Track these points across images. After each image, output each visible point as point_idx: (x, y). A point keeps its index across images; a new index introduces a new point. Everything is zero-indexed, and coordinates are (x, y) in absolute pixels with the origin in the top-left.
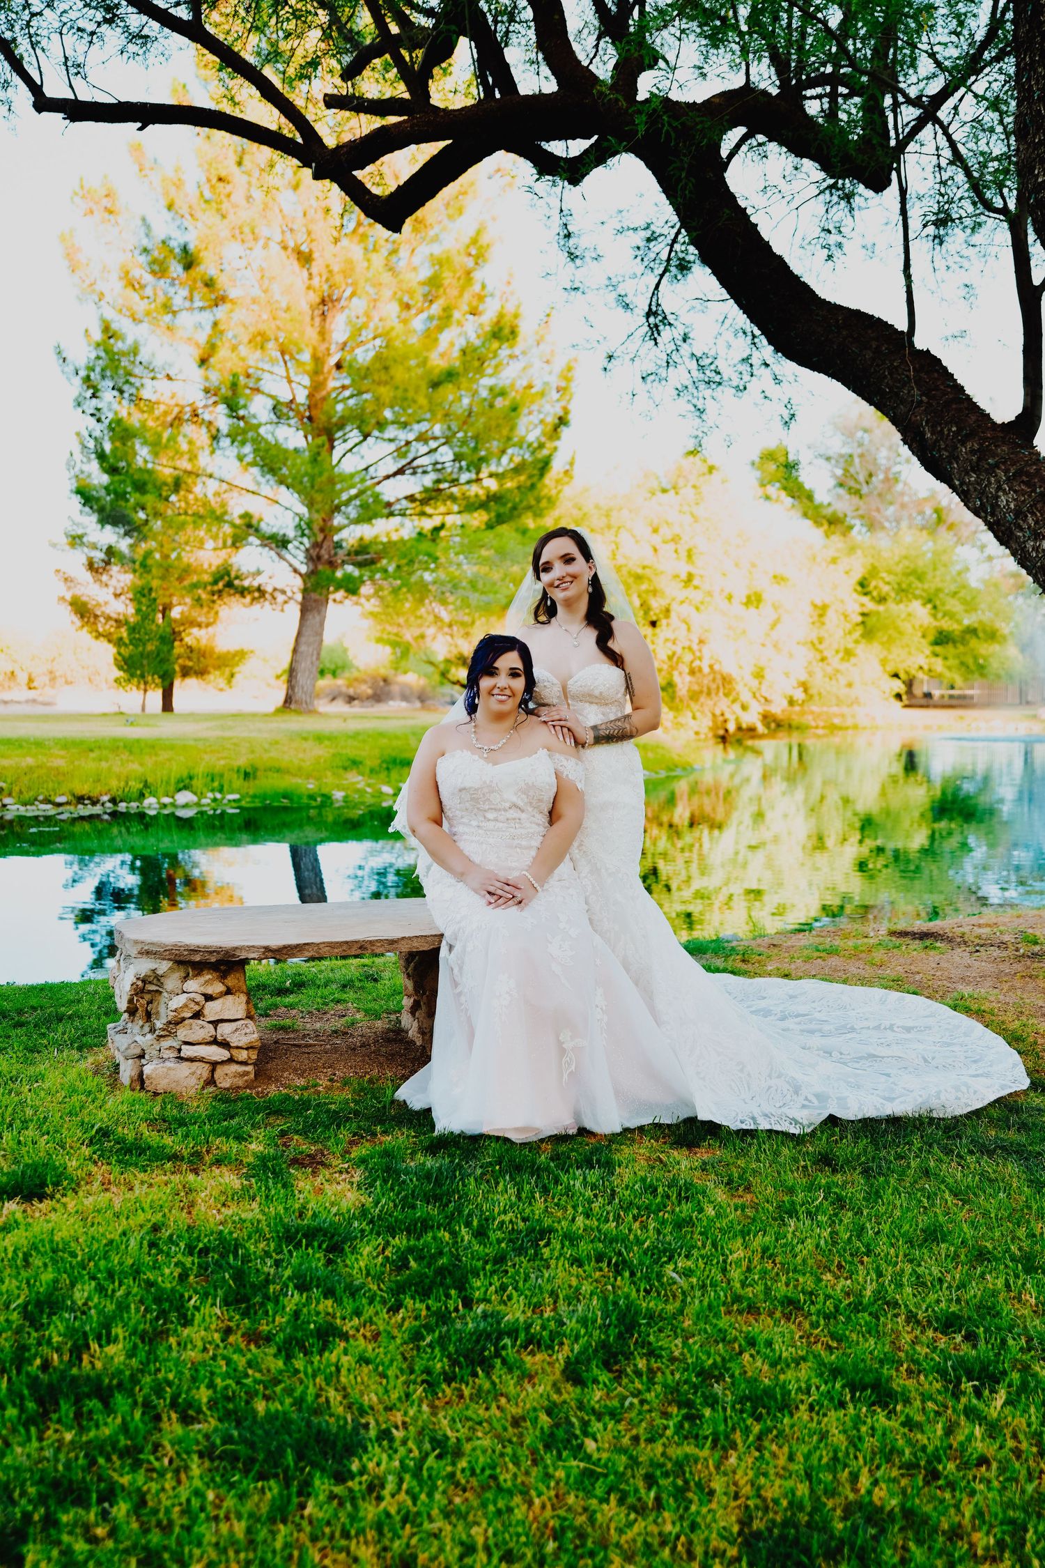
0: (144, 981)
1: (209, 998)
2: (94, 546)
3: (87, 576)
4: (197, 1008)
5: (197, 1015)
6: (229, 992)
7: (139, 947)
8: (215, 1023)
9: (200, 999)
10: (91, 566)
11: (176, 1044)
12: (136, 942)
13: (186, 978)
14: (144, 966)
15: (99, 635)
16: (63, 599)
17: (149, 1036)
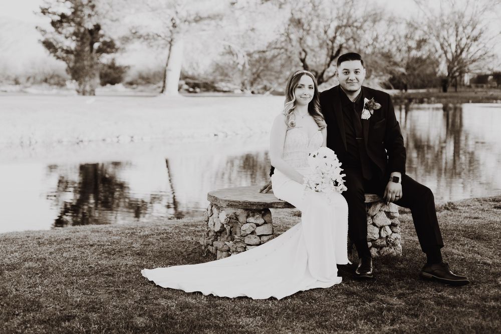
0: (230, 218)
1: (258, 225)
2: (54, 14)
3: (52, 29)
4: (253, 230)
5: (253, 233)
6: (265, 223)
7: (227, 203)
8: (260, 236)
9: (255, 226)
10: (53, 24)
11: (244, 246)
12: (226, 201)
13: (248, 217)
14: (231, 211)
15: (58, 58)
16: (39, 40)
17: (231, 242)
